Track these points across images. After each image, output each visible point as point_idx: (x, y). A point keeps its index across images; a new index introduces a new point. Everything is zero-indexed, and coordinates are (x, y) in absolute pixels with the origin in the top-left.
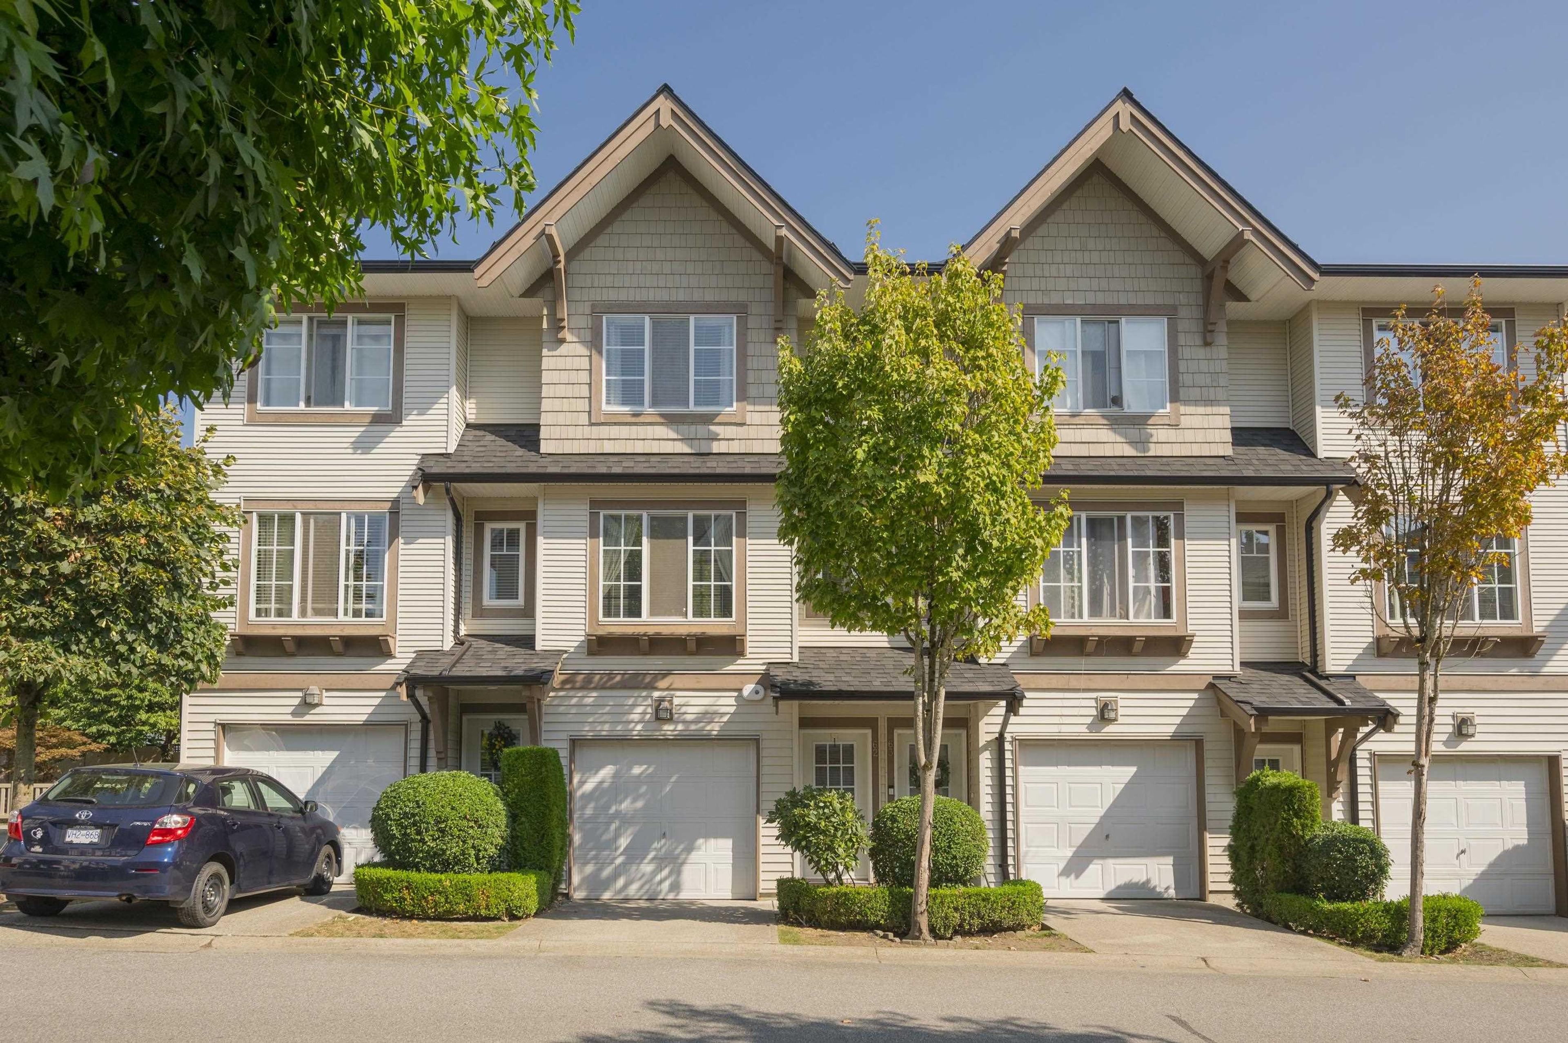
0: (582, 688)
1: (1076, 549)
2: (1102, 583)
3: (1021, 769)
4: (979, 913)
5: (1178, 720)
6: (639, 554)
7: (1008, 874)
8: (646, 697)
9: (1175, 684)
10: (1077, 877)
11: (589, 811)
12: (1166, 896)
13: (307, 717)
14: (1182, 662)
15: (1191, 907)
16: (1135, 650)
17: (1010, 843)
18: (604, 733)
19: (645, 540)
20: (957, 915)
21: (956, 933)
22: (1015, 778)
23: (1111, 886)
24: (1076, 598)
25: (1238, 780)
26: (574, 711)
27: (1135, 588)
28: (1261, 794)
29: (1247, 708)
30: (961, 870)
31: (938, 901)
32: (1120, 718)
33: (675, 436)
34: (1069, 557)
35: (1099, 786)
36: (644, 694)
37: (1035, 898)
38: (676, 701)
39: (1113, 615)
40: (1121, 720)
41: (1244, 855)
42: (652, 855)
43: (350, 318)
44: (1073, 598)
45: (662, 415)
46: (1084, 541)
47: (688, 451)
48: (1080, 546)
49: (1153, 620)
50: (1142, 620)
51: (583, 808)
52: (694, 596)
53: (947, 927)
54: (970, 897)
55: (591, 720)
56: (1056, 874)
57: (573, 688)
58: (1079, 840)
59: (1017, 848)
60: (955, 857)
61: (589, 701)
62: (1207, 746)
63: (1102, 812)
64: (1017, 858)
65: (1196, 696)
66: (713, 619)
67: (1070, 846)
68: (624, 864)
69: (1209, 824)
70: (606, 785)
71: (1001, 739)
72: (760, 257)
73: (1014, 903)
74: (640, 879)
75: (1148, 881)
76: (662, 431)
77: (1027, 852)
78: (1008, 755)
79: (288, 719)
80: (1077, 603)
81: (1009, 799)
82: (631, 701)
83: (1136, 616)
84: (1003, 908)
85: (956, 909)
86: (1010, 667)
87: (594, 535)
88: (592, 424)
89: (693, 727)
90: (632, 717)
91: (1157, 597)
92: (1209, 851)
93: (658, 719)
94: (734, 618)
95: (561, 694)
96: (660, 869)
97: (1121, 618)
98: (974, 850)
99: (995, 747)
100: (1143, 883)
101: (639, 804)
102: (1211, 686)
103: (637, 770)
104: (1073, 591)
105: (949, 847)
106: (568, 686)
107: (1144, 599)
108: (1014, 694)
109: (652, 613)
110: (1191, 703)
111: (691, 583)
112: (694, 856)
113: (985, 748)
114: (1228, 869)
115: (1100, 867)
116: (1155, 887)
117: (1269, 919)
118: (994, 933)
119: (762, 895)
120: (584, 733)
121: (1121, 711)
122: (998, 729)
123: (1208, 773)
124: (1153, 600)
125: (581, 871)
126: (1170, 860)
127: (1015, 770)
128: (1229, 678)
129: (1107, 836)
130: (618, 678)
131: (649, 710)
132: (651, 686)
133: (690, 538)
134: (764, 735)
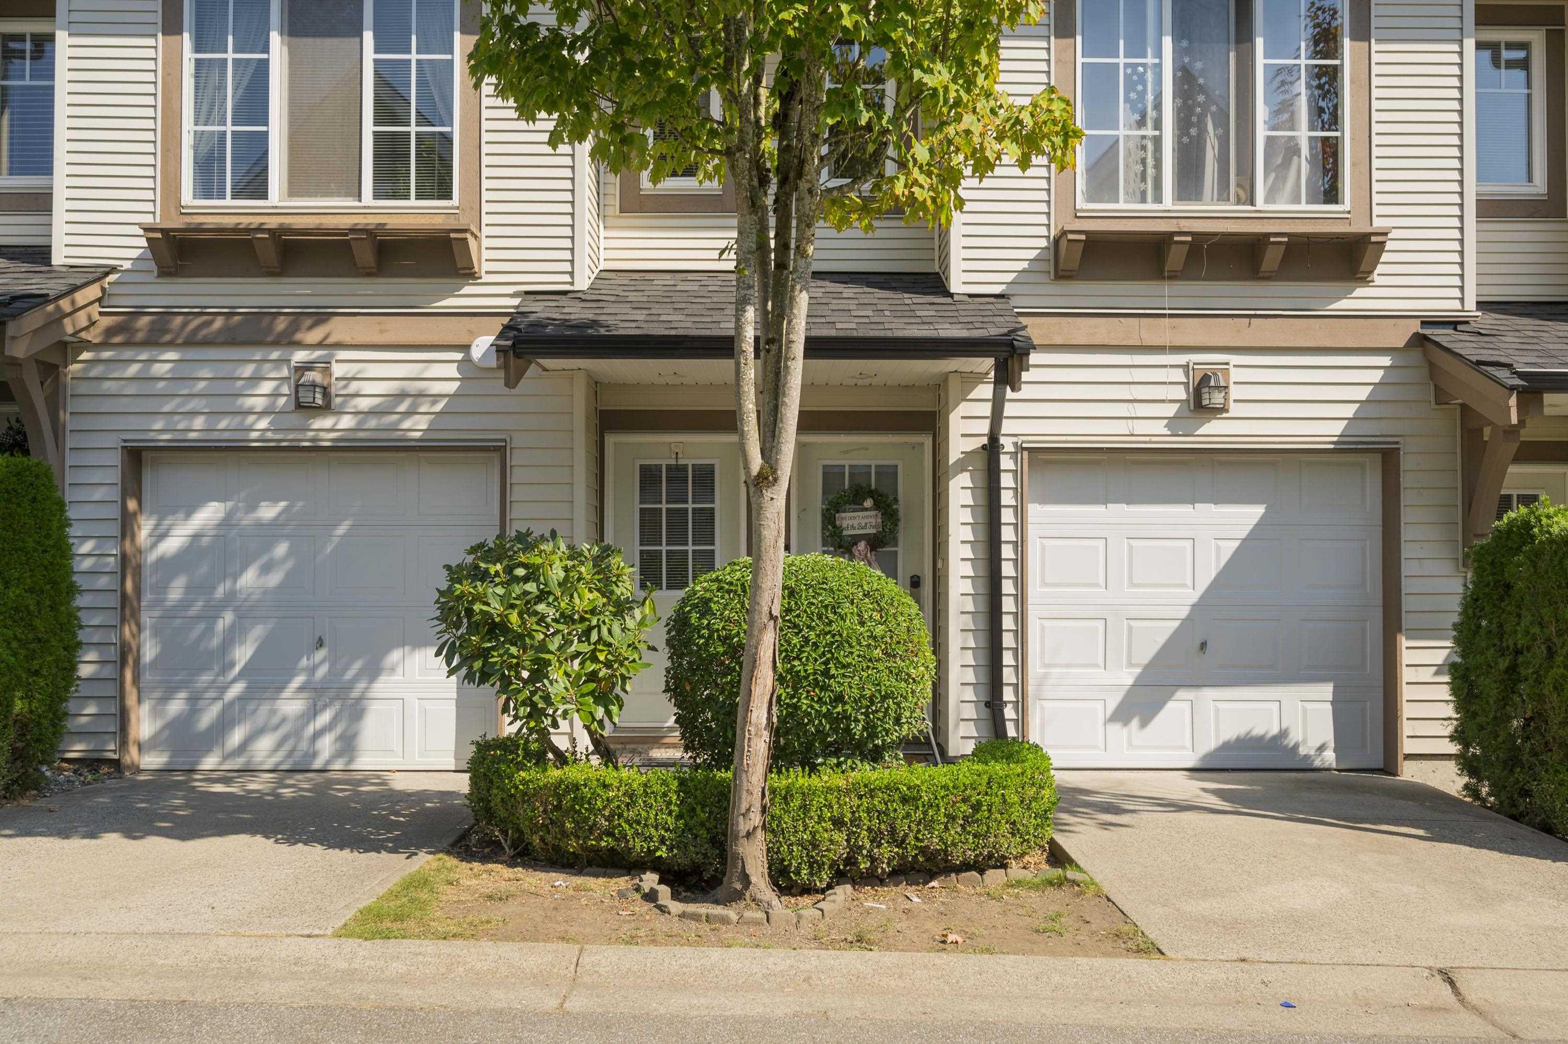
0: (147, 343)
1: (1150, 60)
2: (1202, 131)
3: (1034, 510)
4: (893, 831)
5: (1350, 411)
6: (263, 67)
7: (1003, 720)
8: (279, 362)
9: (1345, 335)
10: (1144, 724)
11: (175, 594)
12: (1317, 763)
14: (1360, 292)
15: (1370, 790)
16: (1265, 267)
17: (1008, 659)
18: (192, 435)
19: (275, 38)
20: (840, 837)
21: (840, 876)
22: (1020, 526)
23: (1211, 743)
24: (1150, 161)
25: (1469, 532)
26: (132, 389)
27: (1269, 140)
28: (1538, 554)
29: (1502, 374)
30: (857, 729)
31: (796, 803)
32: (1232, 405)
34: (1136, 80)
35: (1188, 544)
36: (275, 355)
37: (1031, 792)
38: (338, 370)
39: (1223, 194)
40: (1235, 410)
41: (1490, 687)
42: (298, 681)
44: (1143, 161)
46: (1167, 42)
48: (1159, 54)
49: (1304, 206)
50: (1282, 206)
51: (162, 588)
52: (377, 156)
53: (815, 866)
54: (872, 793)
55: (167, 408)
56: (1101, 721)
57: (127, 344)
58: (1147, 652)
59: (1021, 668)
60: (839, 699)
61: (160, 369)
62: (1407, 463)
63: (1194, 596)
64: (1021, 689)
65: (1386, 361)
66: (413, 202)
67: (1130, 665)
68: (241, 698)
69: (1407, 621)
70: (205, 541)
71: (992, 448)
73: (977, 807)
74: (276, 728)
75: (1283, 734)
77: (1045, 676)
78: (1007, 480)
80: (1150, 171)
81: (1007, 569)
82: (248, 371)
83: (1270, 198)
84: (952, 818)
85: (838, 823)
86: (1013, 302)
87: (173, 29)
89: (372, 423)
90: (250, 402)
91: (1311, 161)
92: (1406, 675)
93: (299, 406)
94: (455, 201)
95: (107, 354)
96: (313, 712)
97: (1239, 202)
98: (889, 682)
99: (980, 463)
100: (1275, 738)
101: (274, 579)
102: (1419, 341)
103: (268, 512)
104: (1144, 148)
105: (826, 673)
106: (117, 339)
107: (1286, 164)
108: (1010, 344)
109: (295, 189)
110: (1376, 376)
111: (369, 128)
112: (382, 686)
113: (961, 466)
114: (1449, 711)
115: (1187, 706)
116: (1296, 746)
117: (1547, 829)
118: (932, 876)
120: (151, 436)
121: (1235, 392)
122: (984, 427)
123: (1407, 516)
124: (1303, 166)
125: (155, 713)
126: (1326, 691)
127: (1020, 511)
128: (1454, 324)
129: (1203, 645)
130: (219, 323)
131: (285, 390)
132: (288, 341)
133: (368, 37)
134: (518, 441)
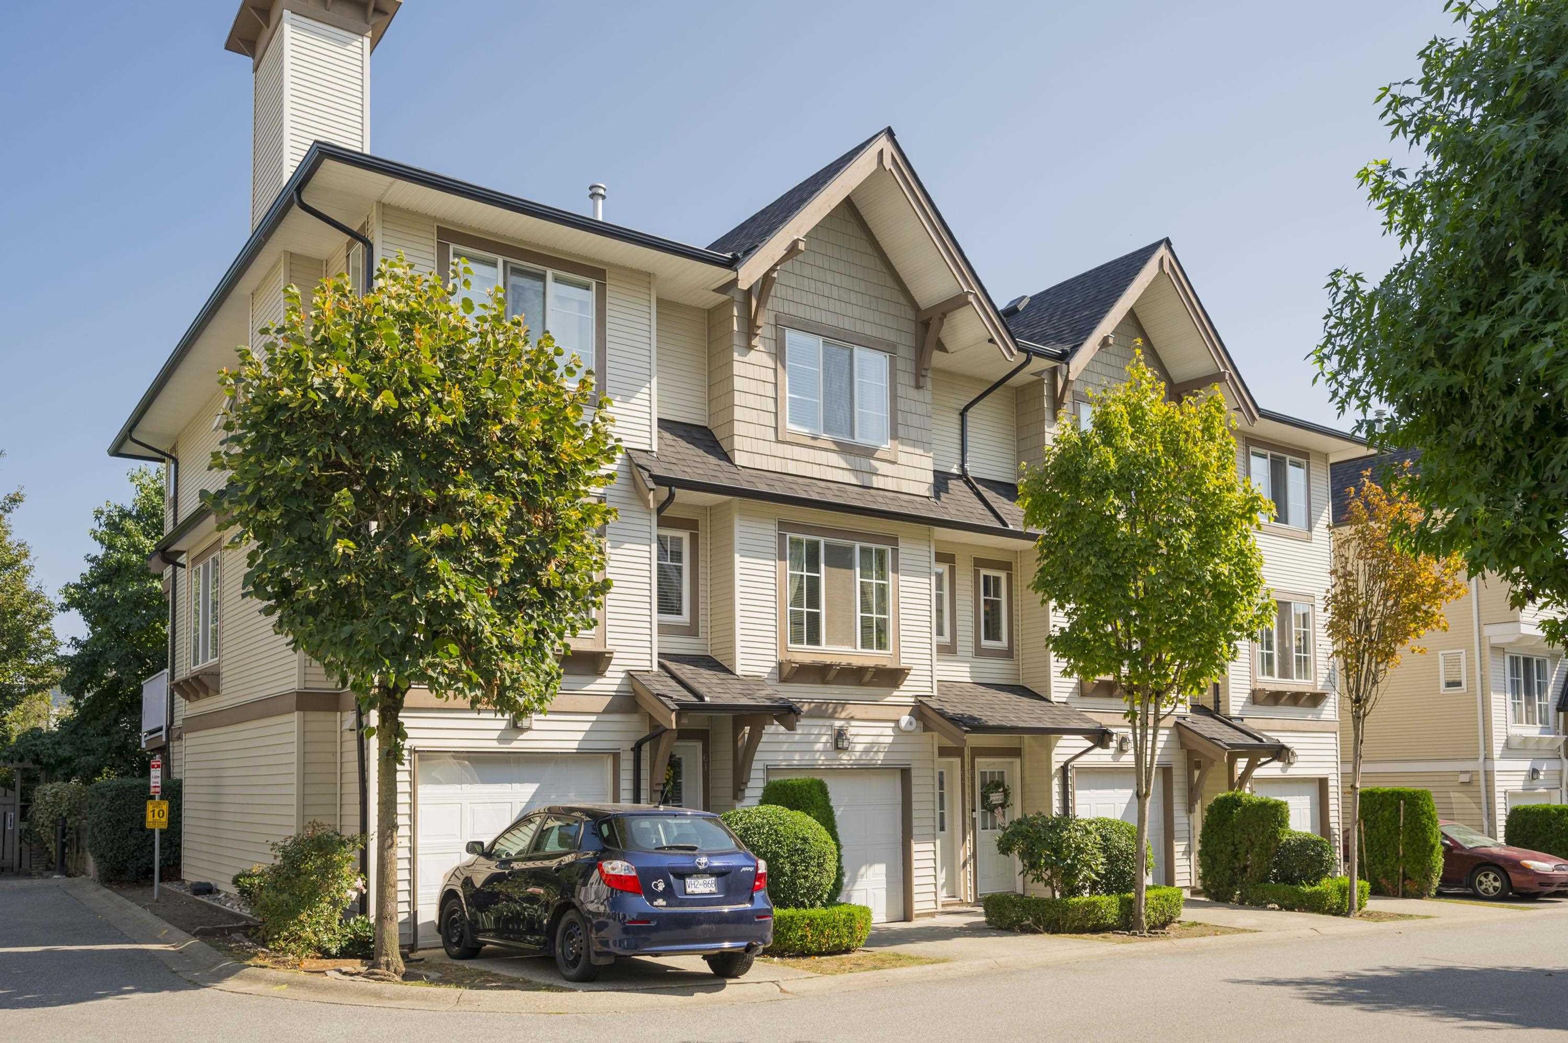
6: (818, 580)
8: (830, 726)
13: (515, 744)
18: (795, 762)
19: (822, 566)
22: (1073, 801)
33: (844, 465)
35: (1112, 806)
36: (828, 723)
38: (851, 731)
43: (550, 273)
45: (835, 443)
47: (854, 482)
52: (862, 627)
55: (784, 750)
72: (905, 302)
76: (836, 459)
78: (1070, 781)
79: (494, 746)
82: (817, 731)
86: (1070, 705)
87: (782, 558)
88: (778, 441)
89: (864, 757)
90: (817, 746)
93: (837, 748)
94: (890, 651)
99: (1060, 774)
109: (830, 642)
111: (859, 614)
112: (860, 883)
113: (1055, 775)
119: (918, 916)
120: (777, 763)
127: (1073, 794)
131: (831, 739)
132: (832, 717)
133: (858, 570)
134: (914, 765)
